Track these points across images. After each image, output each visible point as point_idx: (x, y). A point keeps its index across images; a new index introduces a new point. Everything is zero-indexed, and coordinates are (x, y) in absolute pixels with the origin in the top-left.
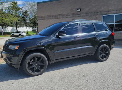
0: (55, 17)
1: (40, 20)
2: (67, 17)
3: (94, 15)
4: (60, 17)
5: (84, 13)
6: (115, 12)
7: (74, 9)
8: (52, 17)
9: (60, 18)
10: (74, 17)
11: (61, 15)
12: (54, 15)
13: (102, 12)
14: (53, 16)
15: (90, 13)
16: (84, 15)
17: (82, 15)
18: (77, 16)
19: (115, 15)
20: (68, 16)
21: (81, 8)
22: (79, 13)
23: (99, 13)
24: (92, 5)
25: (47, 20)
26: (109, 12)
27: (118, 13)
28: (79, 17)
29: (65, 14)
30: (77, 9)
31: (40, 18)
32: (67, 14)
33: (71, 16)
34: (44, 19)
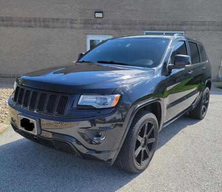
0: (42, 24)
2: (72, 28)
3: (129, 29)
4: (56, 24)
5: (110, 23)
6: (165, 27)
8: (33, 23)
9: (54, 27)
10: (88, 28)
11: (57, 19)
12: (40, 18)
14: (35, 20)
15: (122, 25)
16: (110, 26)
17: (104, 26)
18: (95, 26)
19: (164, 32)
20: (75, 25)
21: (102, 11)
22: (99, 21)
23: (138, 27)
24: (127, 7)
27: (169, 30)
28: (98, 29)
29: (68, 19)
30: (96, 12)
32: (72, 20)
33: (82, 25)
34: (12, 26)
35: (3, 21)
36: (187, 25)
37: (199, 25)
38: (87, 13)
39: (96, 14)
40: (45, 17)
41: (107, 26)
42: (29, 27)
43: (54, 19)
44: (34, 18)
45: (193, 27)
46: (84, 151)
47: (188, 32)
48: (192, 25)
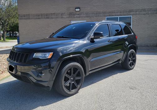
0: (45, 17)
1: (22, 19)
2: (62, 18)
3: (96, 16)
4: (53, 16)
5: (85, 13)
6: (119, 14)
7: (71, 7)
8: (40, 17)
9: (52, 18)
10: (71, 17)
11: (54, 14)
12: (44, 14)
13: (105, 13)
14: (42, 15)
15: (92, 14)
16: (85, 15)
17: (81, 16)
18: (76, 16)
19: (119, 17)
20: (64, 16)
21: (80, 7)
22: (78, 13)
23: (101, 15)
24: (94, 4)
25: (34, 20)
26: (113, 14)
27: (122, 15)
29: (60, 13)
30: (76, 8)
31: (22, 17)
32: (62, 13)
33: (68, 16)
34: (29, 18)
35: (24, 16)
36: (133, 11)
37: (141, 11)
38: (71, 9)
39: (76, 9)
40: (47, 13)
41: (83, 15)
42: (39, 19)
43: (52, 14)
44: (41, 14)
45: (137, 12)
46: (35, 81)
47: (134, 16)
48: (136, 11)
